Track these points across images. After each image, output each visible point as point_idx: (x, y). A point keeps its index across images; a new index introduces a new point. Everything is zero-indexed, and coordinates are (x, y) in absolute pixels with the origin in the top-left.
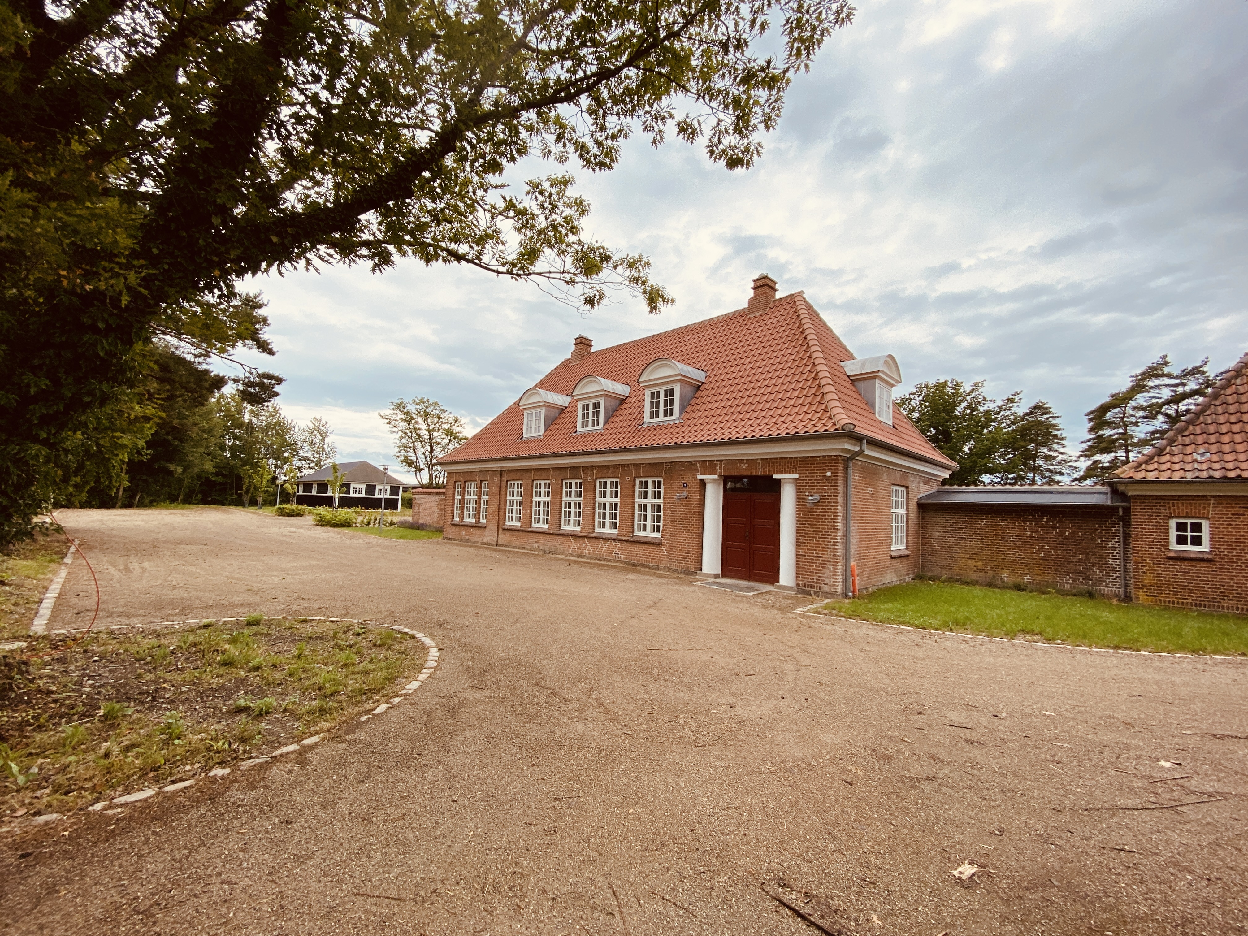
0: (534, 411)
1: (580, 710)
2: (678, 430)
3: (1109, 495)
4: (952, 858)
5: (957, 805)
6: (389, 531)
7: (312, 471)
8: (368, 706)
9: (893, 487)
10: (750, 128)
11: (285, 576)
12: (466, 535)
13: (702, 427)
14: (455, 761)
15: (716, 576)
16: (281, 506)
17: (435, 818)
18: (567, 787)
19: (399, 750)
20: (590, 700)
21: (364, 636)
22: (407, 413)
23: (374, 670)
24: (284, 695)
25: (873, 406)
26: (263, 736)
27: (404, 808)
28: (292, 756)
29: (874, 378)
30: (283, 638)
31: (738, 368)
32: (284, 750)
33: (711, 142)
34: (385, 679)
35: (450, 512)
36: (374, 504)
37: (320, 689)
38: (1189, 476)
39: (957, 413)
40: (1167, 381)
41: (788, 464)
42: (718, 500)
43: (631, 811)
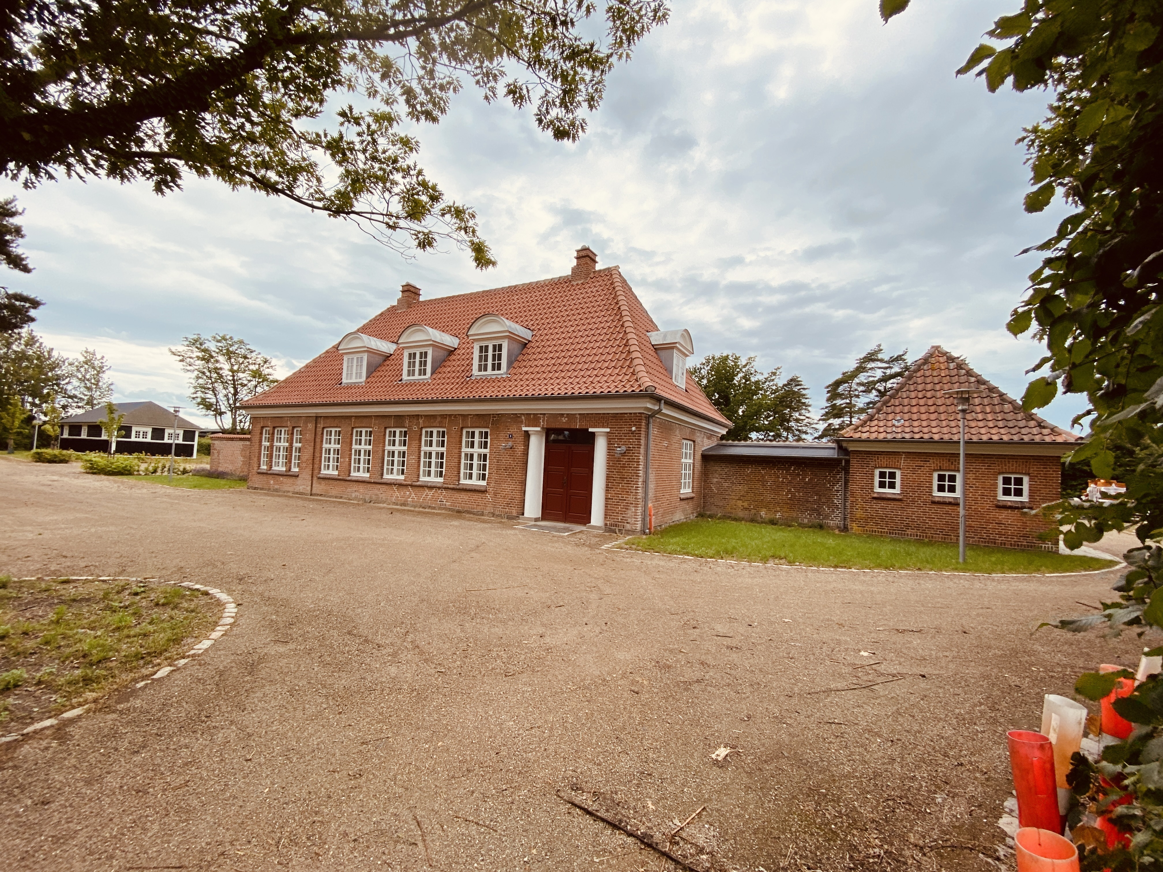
0: (355, 357)
1: (394, 655)
2: (505, 384)
3: (836, 450)
4: (712, 745)
5: (718, 700)
6: (181, 479)
7: (80, 411)
8: (145, 671)
9: (685, 442)
10: (575, 104)
11: (41, 531)
12: (274, 484)
13: (528, 382)
14: (249, 719)
15: (536, 520)
16: (39, 451)
17: (225, 780)
18: (375, 730)
19: (183, 715)
20: (405, 644)
21: (143, 595)
22: (205, 351)
23: (155, 632)
24: (39, 665)
25: (671, 372)
26: (12, 712)
27: (187, 774)
28: (48, 732)
29: (673, 348)
30: (37, 602)
31: (562, 330)
32: (38, 726)
33: (540, 111)
34: (169, 640)
35: (256, 459)
36: (164, 450)
37: (84, 656)
38: (889, 437)
39: (735, 382)
40: (880, 365)
41: (601, 419)
42: (541, 450)
43: (440, 744)
